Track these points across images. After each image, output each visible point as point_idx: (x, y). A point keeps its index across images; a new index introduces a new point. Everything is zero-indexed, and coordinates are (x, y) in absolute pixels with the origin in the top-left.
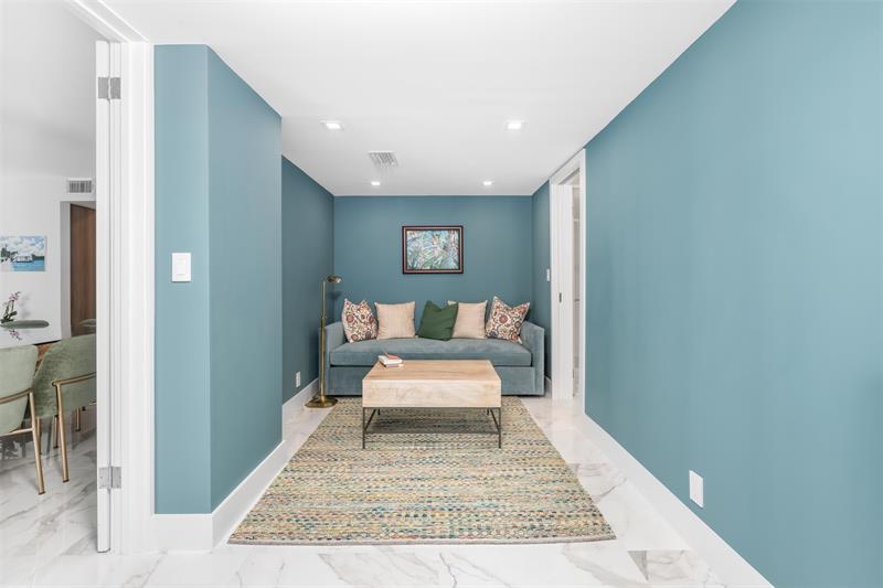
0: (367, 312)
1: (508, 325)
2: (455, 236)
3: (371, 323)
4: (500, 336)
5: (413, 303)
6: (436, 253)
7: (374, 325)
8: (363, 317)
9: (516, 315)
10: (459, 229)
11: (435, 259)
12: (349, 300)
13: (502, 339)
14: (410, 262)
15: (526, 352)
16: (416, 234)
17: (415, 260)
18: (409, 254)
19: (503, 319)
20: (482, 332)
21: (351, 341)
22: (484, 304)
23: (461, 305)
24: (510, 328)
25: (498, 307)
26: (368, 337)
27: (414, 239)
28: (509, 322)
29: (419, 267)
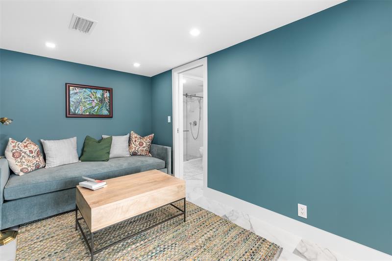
0: (35, 148)
1: (144, 147)
2: (107, 94)
3: (38, 156)
4: (139, 154)
5: (75, 138)
6: (94, 104)
7: (41, 158)
8: (31, 152)
9: (147, 141)
10: (110, 90)
11: (93, 107)
12: (14, 138)
13: (141, 155)
14: (72, 109)
15: (162, 161)
16: (78, 90)
17: (76, 108)
18: (71, 103)
19: (141, 144)
20: (128, 153)
21: (21, 174)
22: (128, 136)
23: (114, 137)
24: (145, 149)
25: (136, 137)
26: (38, 168)
27: (76, 93)
28: (144, 145)
29: (80, 112)
